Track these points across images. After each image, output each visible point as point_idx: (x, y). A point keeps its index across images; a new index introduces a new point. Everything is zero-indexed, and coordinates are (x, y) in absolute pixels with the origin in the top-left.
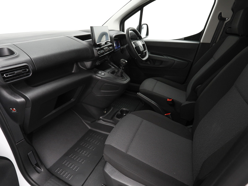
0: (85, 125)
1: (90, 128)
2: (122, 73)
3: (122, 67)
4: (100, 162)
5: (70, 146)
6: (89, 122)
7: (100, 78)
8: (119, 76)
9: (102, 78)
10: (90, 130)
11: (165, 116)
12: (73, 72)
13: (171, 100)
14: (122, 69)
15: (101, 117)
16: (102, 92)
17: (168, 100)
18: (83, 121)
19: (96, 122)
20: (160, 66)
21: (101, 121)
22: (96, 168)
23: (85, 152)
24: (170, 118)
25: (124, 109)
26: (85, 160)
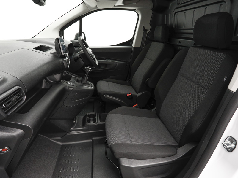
0: (54, 142)
1: (61, 144)
2: (88, 80)
3: (87, 74)
4: (94, 169)
5: (51, 170)
6: (59, 138)
7: (73, 89)
8: (85, 84)
9: (74, 88)
10: (63, 146)
11: (134, 107)
12: (43, 87)
13: (130, 94)
14: (87, 76)
15: (72, 129)
16: (74, 102)
17: (128, 95)
18: (51, 140)
19: (68, 134)
20: (106, 69)
21: (73, 131)
22: (94, 175)
23: (71, 168)
24: (138, 108)
25: (90, 113)
26: (77, 176)
